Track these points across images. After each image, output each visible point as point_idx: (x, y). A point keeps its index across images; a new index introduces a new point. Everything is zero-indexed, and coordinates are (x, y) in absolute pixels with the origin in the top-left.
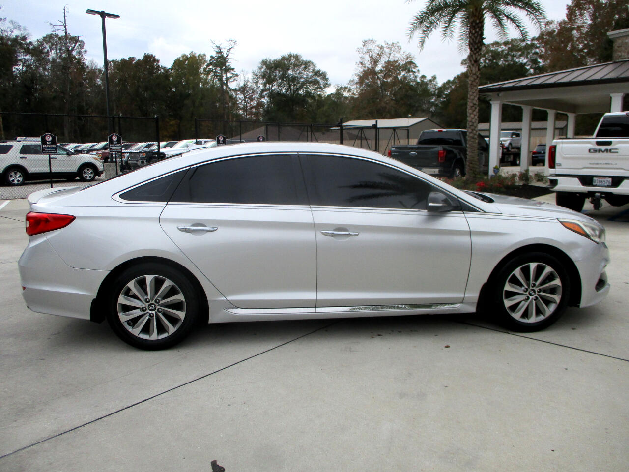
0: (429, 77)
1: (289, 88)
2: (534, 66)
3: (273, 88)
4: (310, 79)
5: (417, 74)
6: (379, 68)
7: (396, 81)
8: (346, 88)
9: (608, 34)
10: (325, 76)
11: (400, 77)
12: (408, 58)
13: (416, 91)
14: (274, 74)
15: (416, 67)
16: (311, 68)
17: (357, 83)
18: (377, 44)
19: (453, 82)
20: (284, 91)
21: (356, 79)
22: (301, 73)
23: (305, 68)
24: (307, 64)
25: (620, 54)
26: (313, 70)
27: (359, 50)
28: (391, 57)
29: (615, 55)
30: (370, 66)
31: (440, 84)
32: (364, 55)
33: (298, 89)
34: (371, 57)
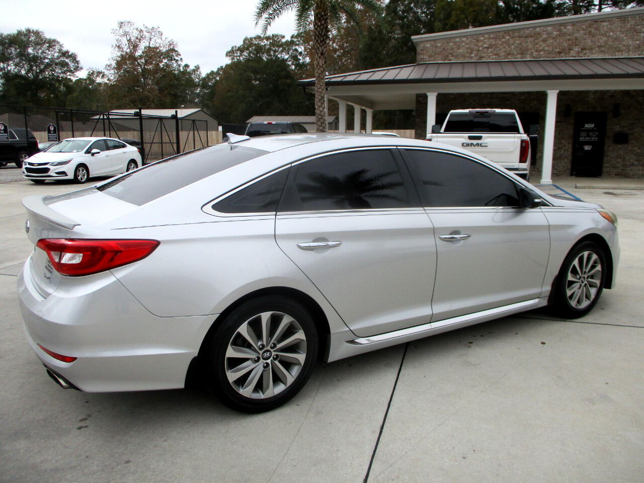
0: (192, 67)
1: (30, 70)
2: (295, 63)
3: (9, 68)
4: (57, 61)
5: (180, 62)
6: (139, 53)
7: (157, 69)
8: (99, 73)
9: (413, 37)
10: (75, 59)
11: (161, 65)
12: (170, 45)
13: (180, 81)
14: (9, 51)
15: (178, 55)
16: (57, 48)
17: (114, 68)
18: (136, 26)
19: (217, 73)
20: (23, 72)
21: (114, 64)
22: (45, 53)
23: (49, 47)
24: (52, 43)
25: (422, 56)
26: (60, 51)
27: (114, 32)
28: (151, 43)
29: (419, 57)
30: (128, 51)
31: (203, 75)
32: (120, 38)
33: (42, 71)
34: (129, 41)
